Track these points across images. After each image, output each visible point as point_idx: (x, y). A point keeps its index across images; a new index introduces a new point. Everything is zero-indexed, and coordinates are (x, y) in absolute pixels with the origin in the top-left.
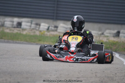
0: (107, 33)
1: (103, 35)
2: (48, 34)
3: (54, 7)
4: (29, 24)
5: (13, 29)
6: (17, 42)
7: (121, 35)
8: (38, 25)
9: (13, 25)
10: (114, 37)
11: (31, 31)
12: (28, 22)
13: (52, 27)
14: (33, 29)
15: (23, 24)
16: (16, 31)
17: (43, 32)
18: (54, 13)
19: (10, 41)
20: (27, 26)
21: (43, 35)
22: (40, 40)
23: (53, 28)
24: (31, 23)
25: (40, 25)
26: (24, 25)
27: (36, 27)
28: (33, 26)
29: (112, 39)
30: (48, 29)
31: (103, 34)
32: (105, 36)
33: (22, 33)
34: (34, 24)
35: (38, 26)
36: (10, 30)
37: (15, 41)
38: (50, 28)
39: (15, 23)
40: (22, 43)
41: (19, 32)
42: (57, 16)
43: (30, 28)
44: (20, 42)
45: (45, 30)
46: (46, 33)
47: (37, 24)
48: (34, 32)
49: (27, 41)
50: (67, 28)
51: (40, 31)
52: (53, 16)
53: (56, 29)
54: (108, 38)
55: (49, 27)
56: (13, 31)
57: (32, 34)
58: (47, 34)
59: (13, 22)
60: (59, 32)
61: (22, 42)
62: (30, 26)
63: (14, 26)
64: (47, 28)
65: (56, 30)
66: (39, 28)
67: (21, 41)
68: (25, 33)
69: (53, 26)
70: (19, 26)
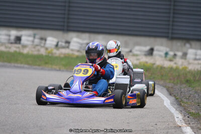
0: (136, 51)
1: (131, 54)
2: (57, 53)
3: (64, 14)
4: (31, 39)
5: (10, 45)
6: (16, 65)
7: (155, 53)
8: (44, 39)
9: (9, 40)
10: (146, 55)
11: (34, 48)
12: (29, 36)
13: (62, 42)
14: (37, 45)
15: (23, 38)
16: (14, 48)
17: (50, 50)
18: (64, 22)
19: (6, 64)
20: (28, 41)
21: (50, 55)
22: (46, 63)
23: (64, 44)
24: (34, 37)
25: (46, 40)
26: (25, 40)
27: (41, 43)
28: (37, 41)
29: (144, 59)
30: (57, 45)
31: (131, 51)
32: (134, 55)
33: (22, 51)
34: (38, 38)
35: (43, 42)
36: (6, 47)
37: (13, 64)
38: (60, 43)
39: (12, 38)
40: (23, 68)
41: (18, 50)
42: (68, 26)
43: (33, 45)
44: (19, 65)
45: (53, 47)
46: (55, 51)
47: (42, 39)
48: (39, 50)
49: (28, 64)
50: (82, 44)
51: (47, 49)
52: (64, 26)
53: (67, 45)
54: (138, 57)
55: (58, 43)
56: (10, 48)
57: (36, 53)
58: (55, 53)
59: (9, 36)
60: (72, 50)
61: (22, 65)
62: (33, 42)
63: (11, 42)
64: (55, 43)
65: (68, 47)
66: (45, 44)
67: (21, 63)
68: (25, 51)
69: (64, 40)
70: (18, 42)
